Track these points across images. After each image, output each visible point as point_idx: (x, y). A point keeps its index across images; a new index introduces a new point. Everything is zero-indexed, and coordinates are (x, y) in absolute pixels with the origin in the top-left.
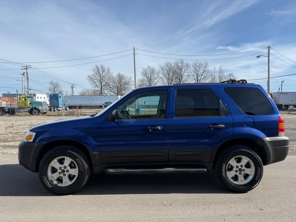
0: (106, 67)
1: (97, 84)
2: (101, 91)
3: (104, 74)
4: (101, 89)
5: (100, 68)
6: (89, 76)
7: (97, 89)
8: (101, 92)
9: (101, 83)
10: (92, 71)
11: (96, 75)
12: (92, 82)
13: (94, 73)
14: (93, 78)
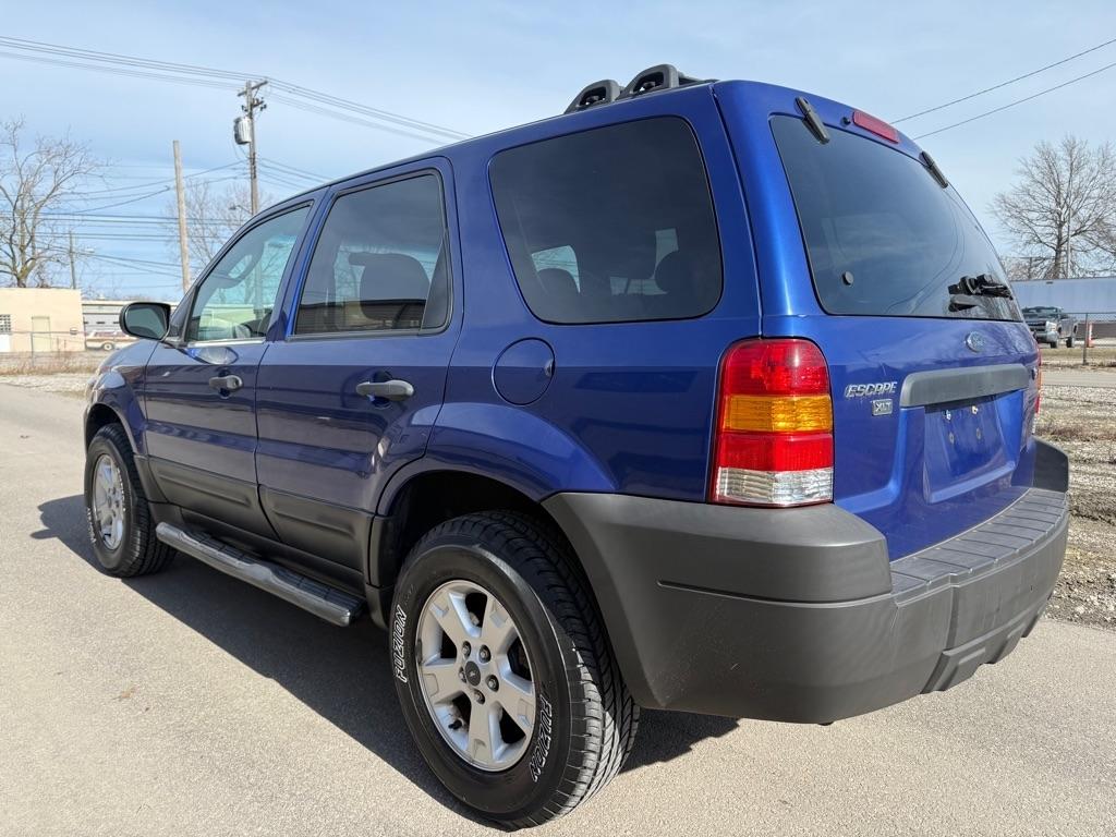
0: (1093, 146)
1: (1039, 230)
2: (1056, 258)
3: (1076, 180)
4: (1058, 252)
5: (1062, 154)
6: (1003, 200)
7: (1036, 250)
8: (1057, 265)
9: (1060, 226)
10: (1020, 172)
11: (1035, 188)
12: (1012, 223)
13: (1026, 181)
14: (1021, 205)
